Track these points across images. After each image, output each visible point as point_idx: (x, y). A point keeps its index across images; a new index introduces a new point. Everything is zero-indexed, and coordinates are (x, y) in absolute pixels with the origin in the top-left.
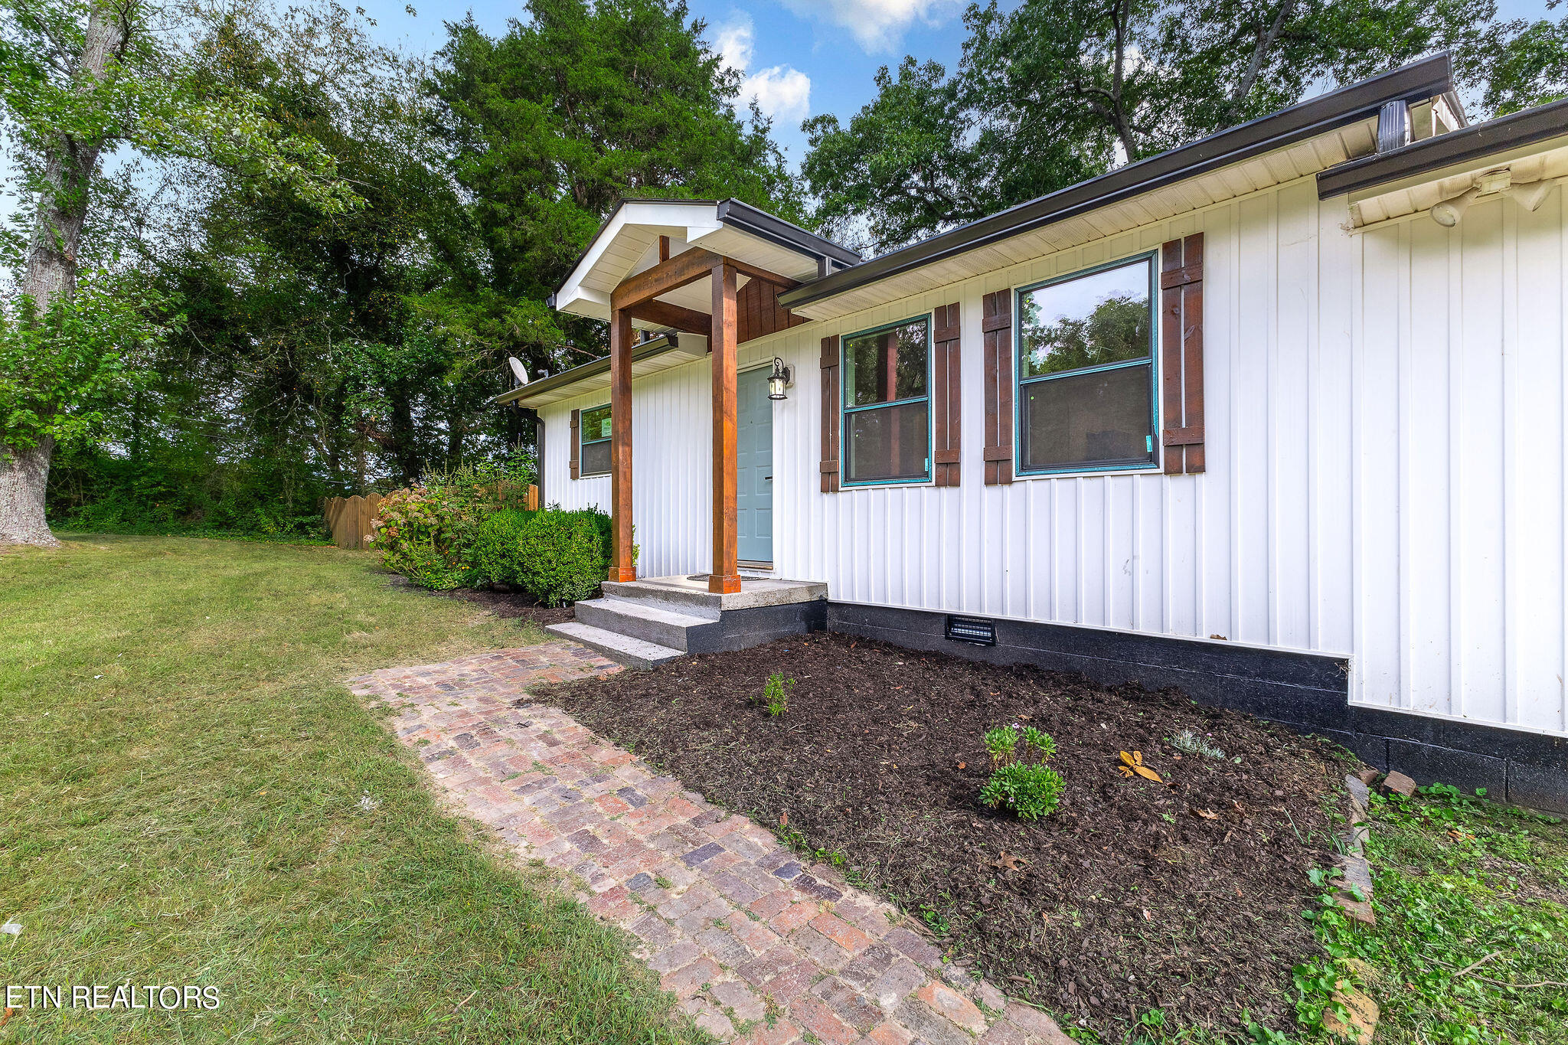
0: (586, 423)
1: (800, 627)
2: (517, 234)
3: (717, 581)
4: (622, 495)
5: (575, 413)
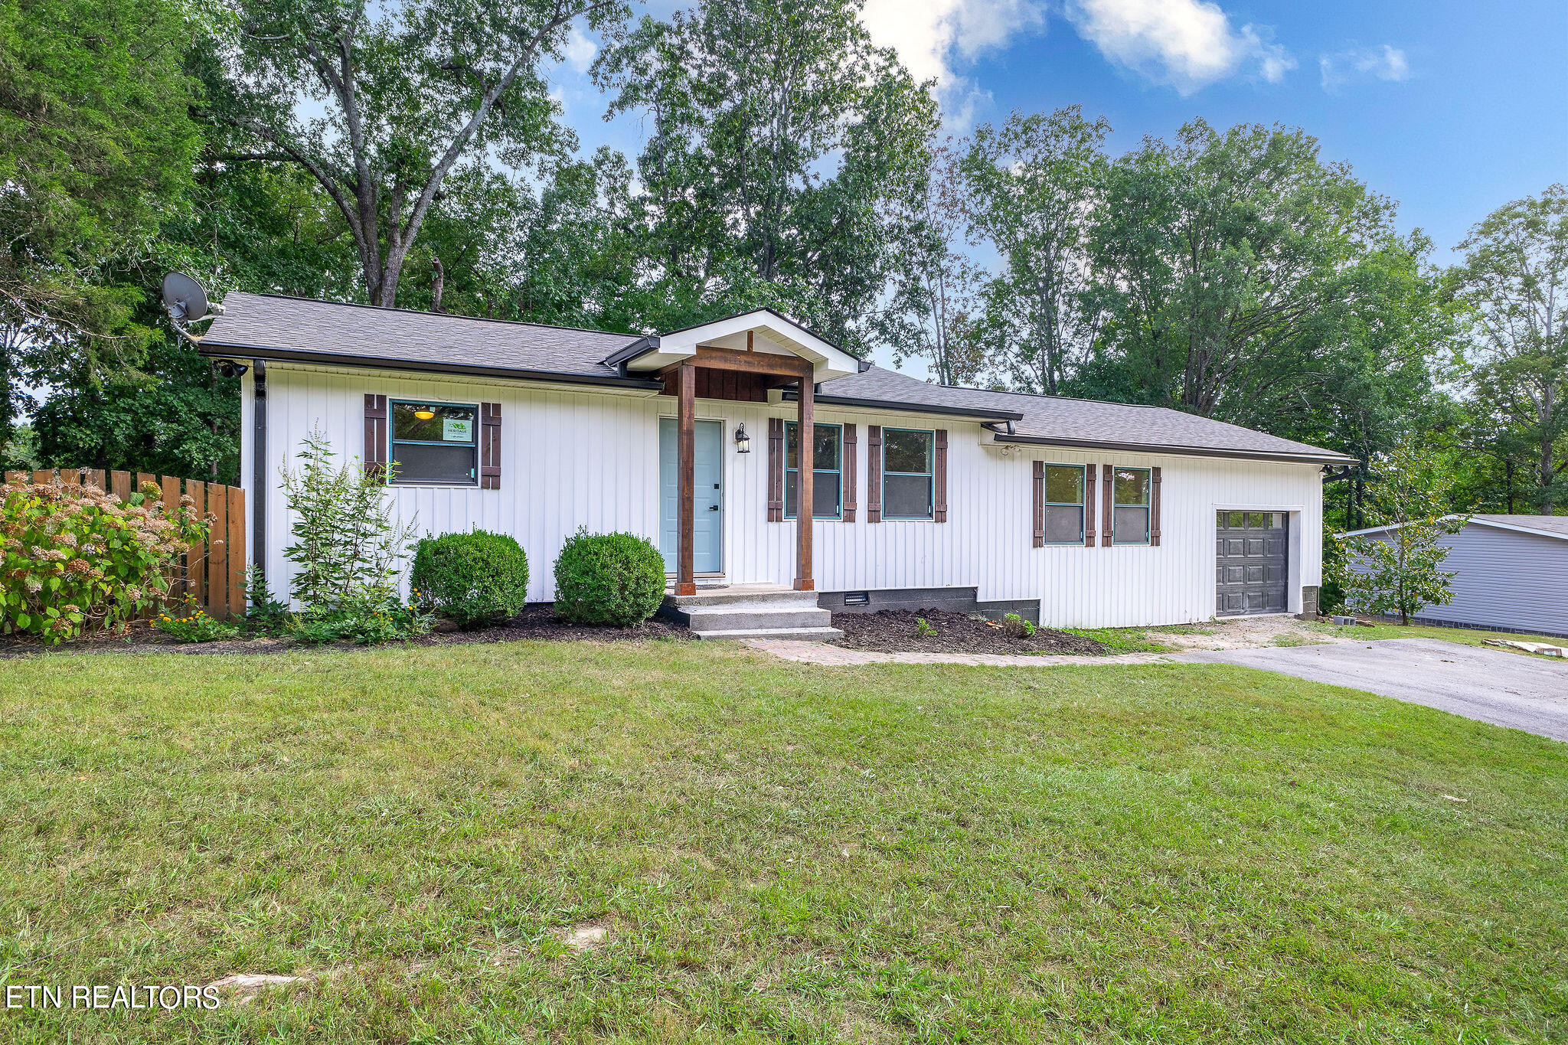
5: (375, 399)
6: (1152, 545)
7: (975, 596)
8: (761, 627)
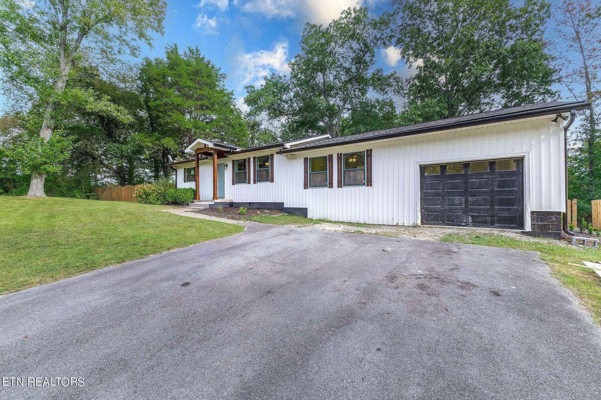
0: (187, 171)
1: (228, 206)
2: (165, 121)
3: (214, 198)
4: (197, 186)
5: (185, 169)
6: (368, 186)
7: (283, 205)
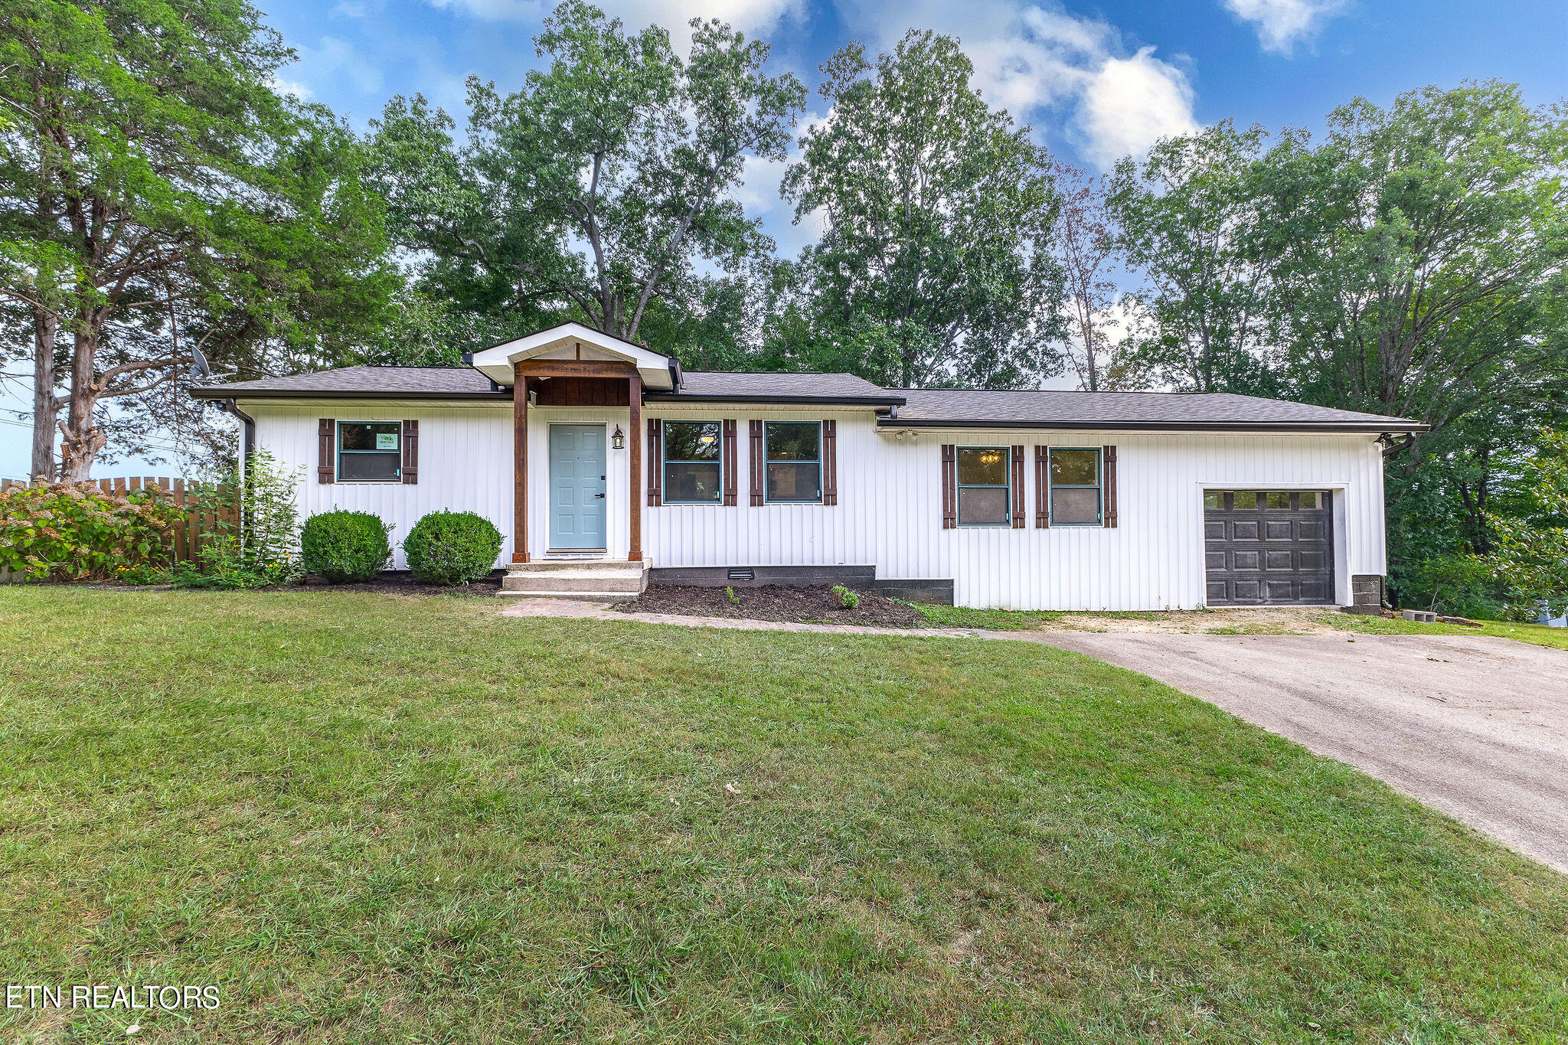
0: (346, 435)
5: (326, 422)
6: (1107, 526)
7: (874, 574)
8: (569, 590)
